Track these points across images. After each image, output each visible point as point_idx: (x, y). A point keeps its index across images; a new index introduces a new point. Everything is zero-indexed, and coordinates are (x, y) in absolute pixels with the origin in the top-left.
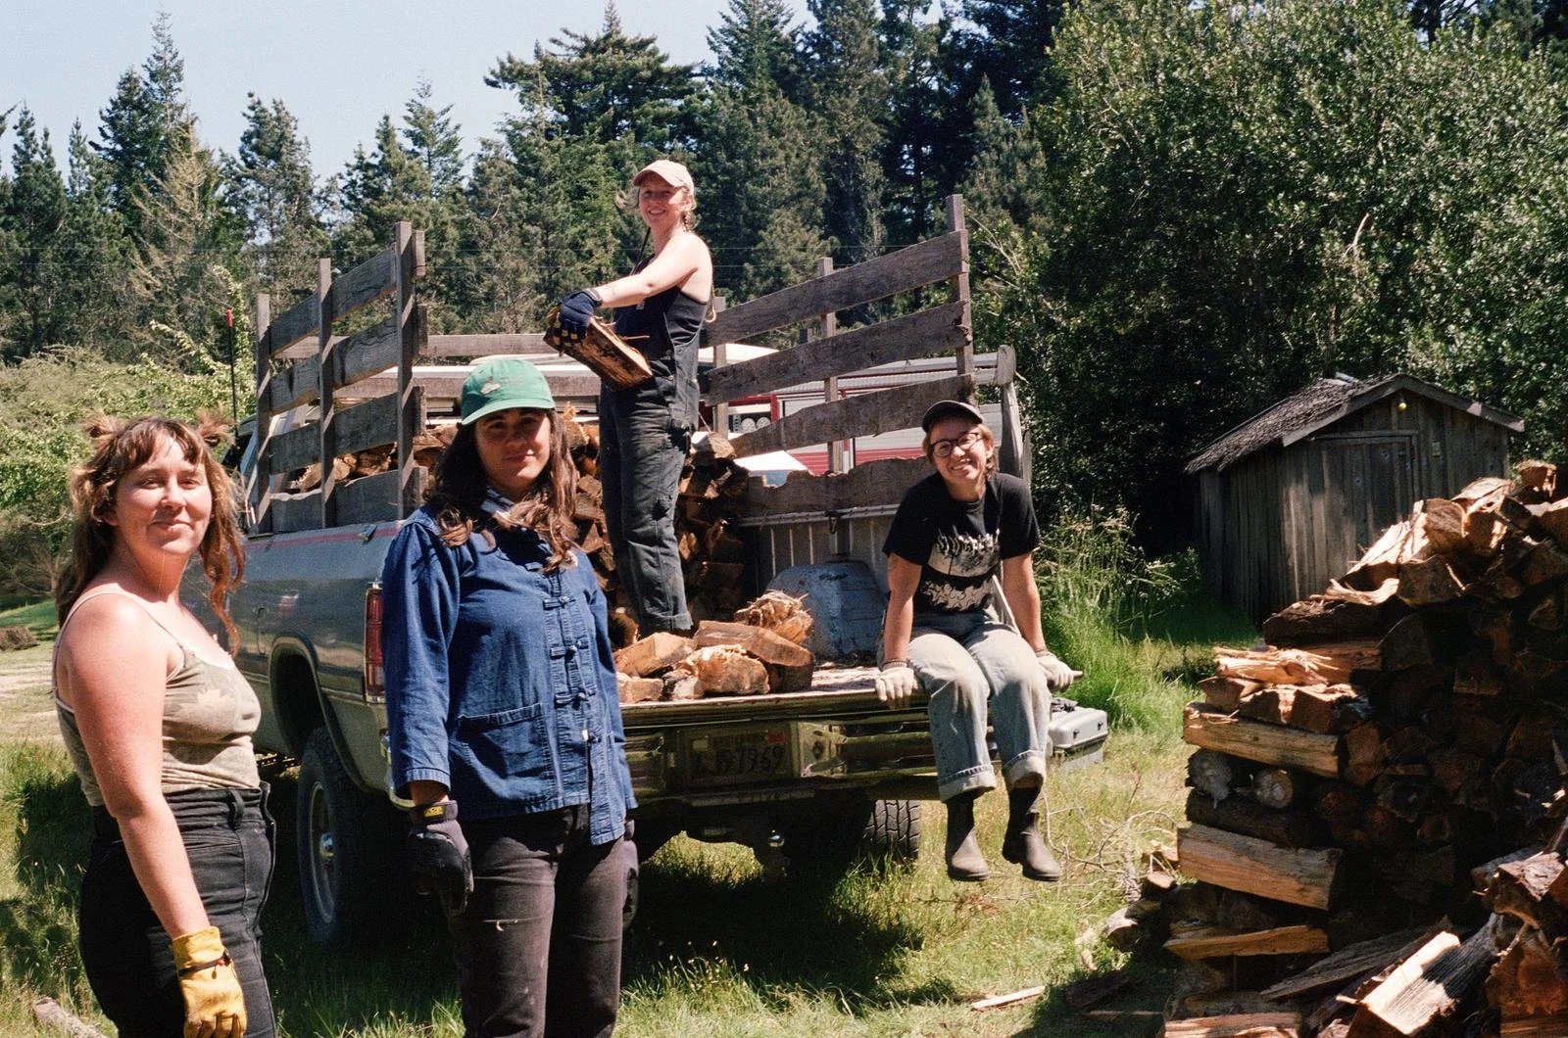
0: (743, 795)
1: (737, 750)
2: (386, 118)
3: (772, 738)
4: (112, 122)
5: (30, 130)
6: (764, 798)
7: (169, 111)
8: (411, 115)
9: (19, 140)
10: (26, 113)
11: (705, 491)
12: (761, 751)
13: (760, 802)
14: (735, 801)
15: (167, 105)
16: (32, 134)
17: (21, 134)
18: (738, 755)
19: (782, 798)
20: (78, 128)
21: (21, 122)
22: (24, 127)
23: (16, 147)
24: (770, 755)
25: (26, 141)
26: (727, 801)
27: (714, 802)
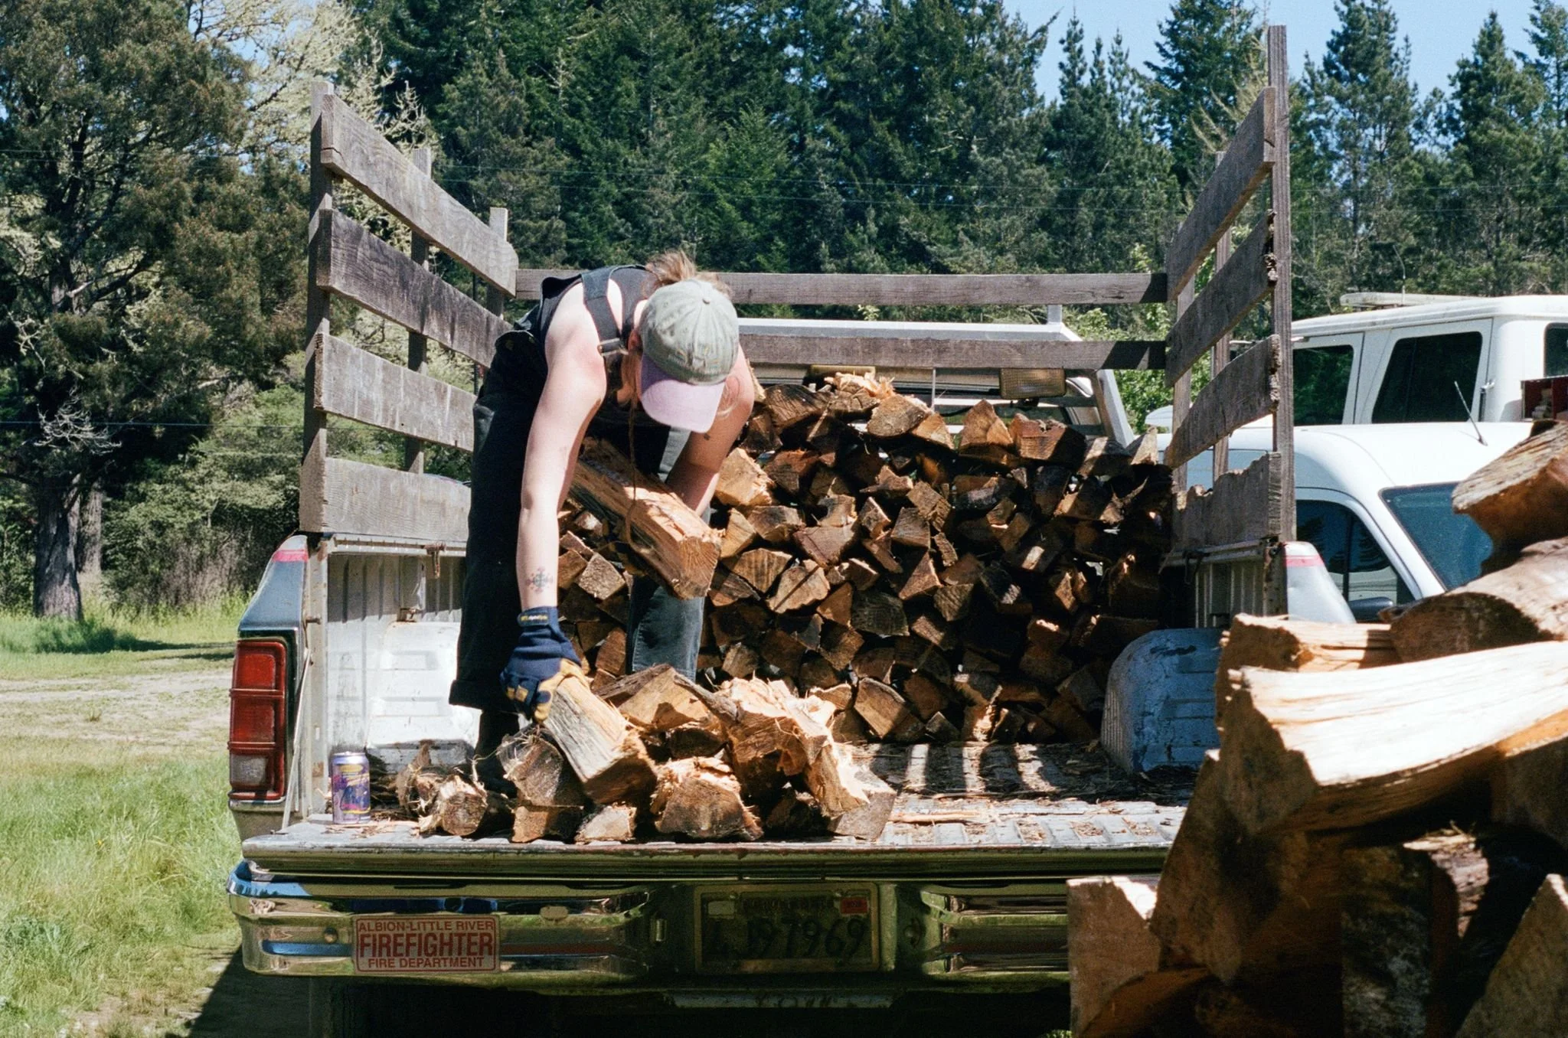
0: (766, 995)
1: (784, 921)
2: (1493, 16)
3: (848, 905)
4: (1172, 34)
5: (1078, 46)
6: (802, 1003)
7: (1237, 20)
8: (1537, 14)
9: (1064, 58)
10: (1075, 24)
11: (1101, 511)
12: (827, 924)
13: (794, 1010)
14: (750, 1003)
15: (1234, 11)
16: (1080, 51)
17: (1067, 50)
18: (785, 929)
19: (832, 1005)
20: (1119, 42)
21: (1069, 34)
22: (1072, 40)
23: (1062, 66)
24: (842, 931)
25: (1071, 59)
26: (736, 1002)
27: (712, 1002)
